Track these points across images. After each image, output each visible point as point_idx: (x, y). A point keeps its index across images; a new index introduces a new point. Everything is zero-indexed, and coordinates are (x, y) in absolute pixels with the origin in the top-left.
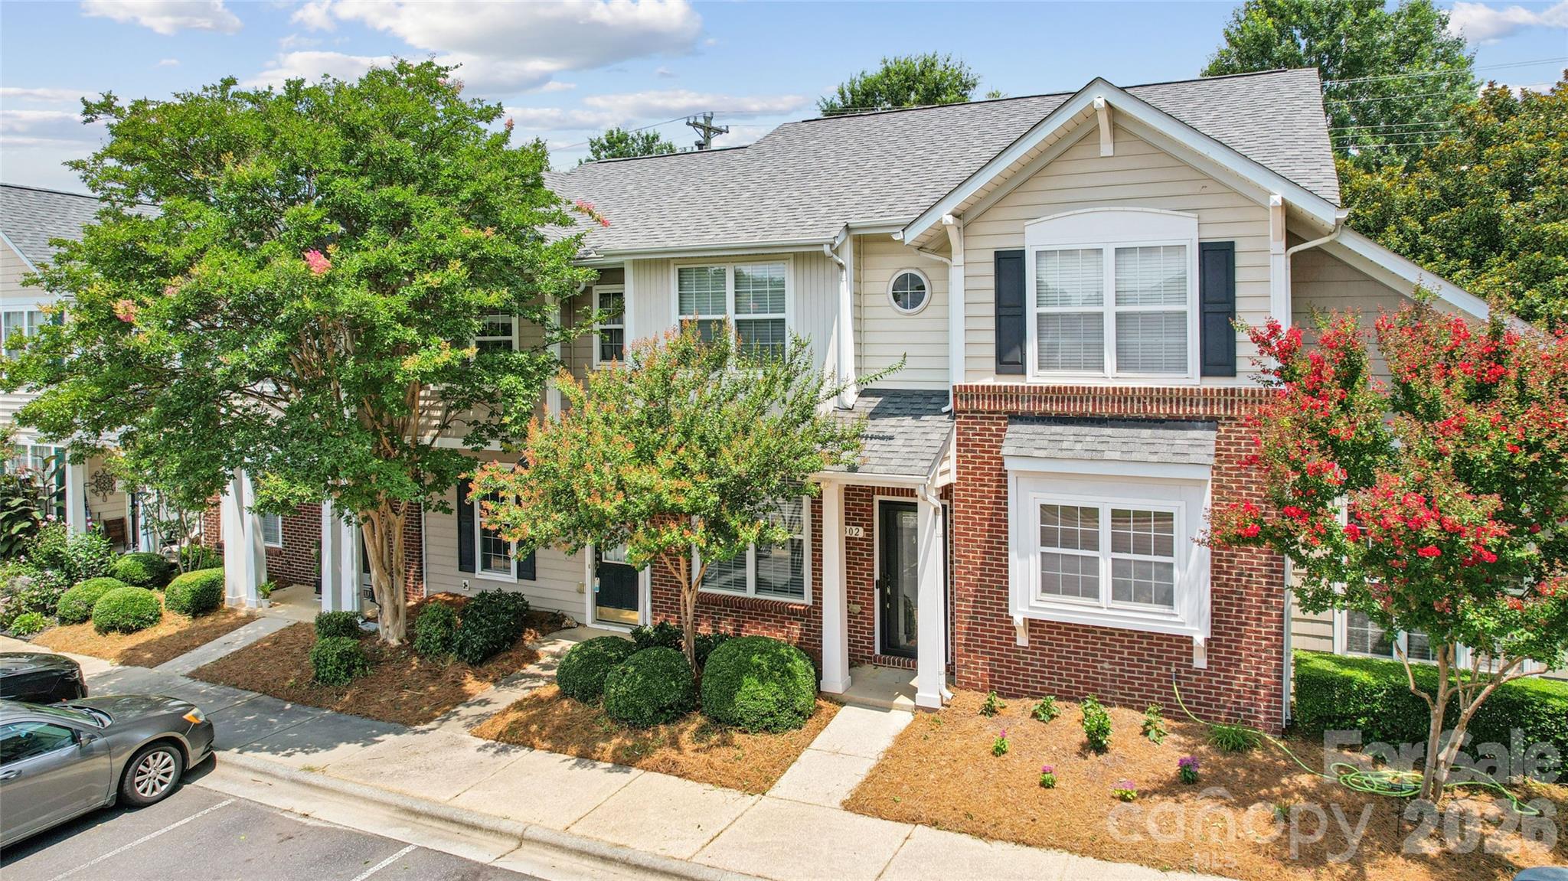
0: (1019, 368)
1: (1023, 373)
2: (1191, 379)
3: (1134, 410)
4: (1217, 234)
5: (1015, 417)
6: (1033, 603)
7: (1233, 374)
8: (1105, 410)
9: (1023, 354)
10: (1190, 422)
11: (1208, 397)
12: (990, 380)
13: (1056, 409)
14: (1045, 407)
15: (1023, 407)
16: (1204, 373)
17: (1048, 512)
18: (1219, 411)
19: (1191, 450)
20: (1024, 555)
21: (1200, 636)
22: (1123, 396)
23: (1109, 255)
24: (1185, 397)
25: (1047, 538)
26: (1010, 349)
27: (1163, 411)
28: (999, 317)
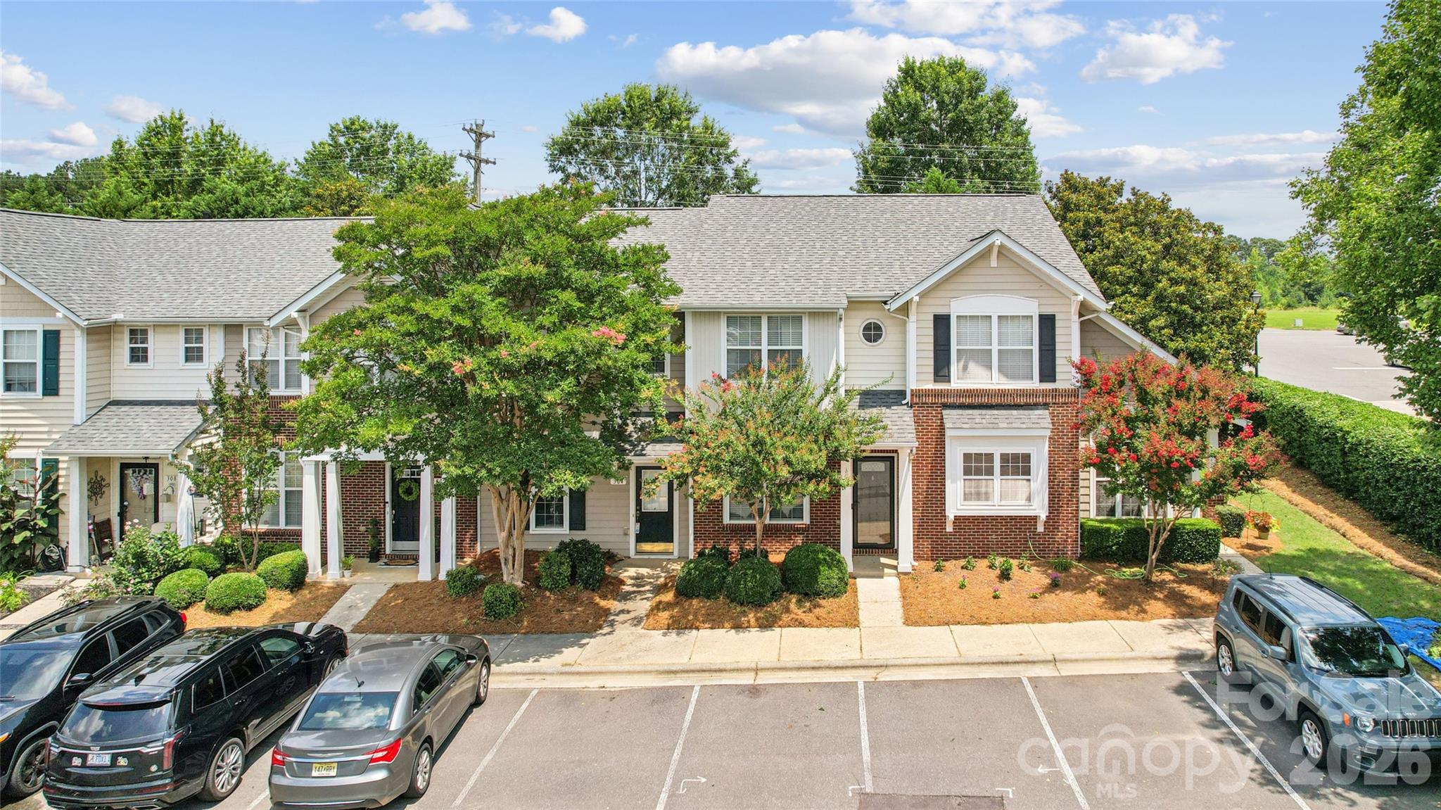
0: (947, 378)
1: (949, 381)
2: (1035, 384)
3: (1008, 400)
4: (1048, 311)
5: (946, 406)
6: (959, 507)
7: (1054, 381)
8: (994, 401)
9: (949, 372)
10: (1034, 406)
11: (1045, 393)
12: (931, 386)
13: (968, 401)
14: (962, 400)
15: (951, 400)
16: (1041, 381)
17: (967, 457)
18: (1049, 400)
19: (1040, 421)
20: (954, 481)
21: (1043, 515)
22: (1002, 393)
23: (995, 321)
24: (1033, 393)
25: (967, 471)
26: (943, 368)
27: (1023, 401)
28: (936, 351)
